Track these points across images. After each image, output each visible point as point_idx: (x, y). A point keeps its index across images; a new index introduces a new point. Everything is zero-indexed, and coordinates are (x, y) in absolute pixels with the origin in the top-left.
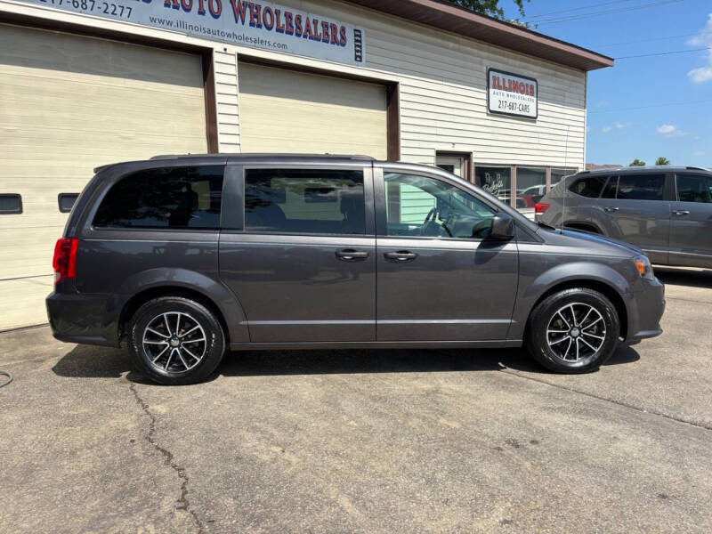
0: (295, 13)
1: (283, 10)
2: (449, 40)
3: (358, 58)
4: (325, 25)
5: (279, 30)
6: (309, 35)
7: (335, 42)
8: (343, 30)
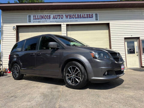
0: (79, 14)
1: (77, 14)
2: (128, 10)
3: (97, 20)
4: (87, 15)
5: (76, 18)
6: (83, 17)
7: (90, 17)
8: (92, 15)
